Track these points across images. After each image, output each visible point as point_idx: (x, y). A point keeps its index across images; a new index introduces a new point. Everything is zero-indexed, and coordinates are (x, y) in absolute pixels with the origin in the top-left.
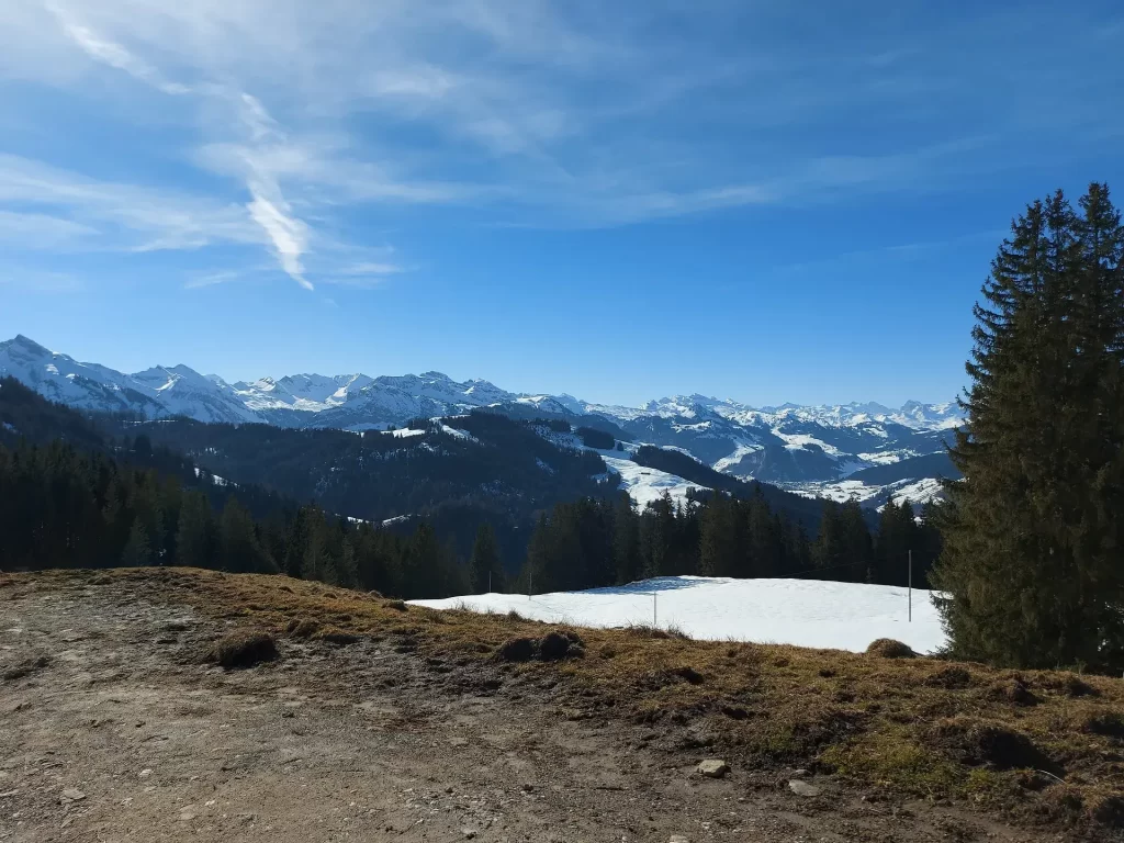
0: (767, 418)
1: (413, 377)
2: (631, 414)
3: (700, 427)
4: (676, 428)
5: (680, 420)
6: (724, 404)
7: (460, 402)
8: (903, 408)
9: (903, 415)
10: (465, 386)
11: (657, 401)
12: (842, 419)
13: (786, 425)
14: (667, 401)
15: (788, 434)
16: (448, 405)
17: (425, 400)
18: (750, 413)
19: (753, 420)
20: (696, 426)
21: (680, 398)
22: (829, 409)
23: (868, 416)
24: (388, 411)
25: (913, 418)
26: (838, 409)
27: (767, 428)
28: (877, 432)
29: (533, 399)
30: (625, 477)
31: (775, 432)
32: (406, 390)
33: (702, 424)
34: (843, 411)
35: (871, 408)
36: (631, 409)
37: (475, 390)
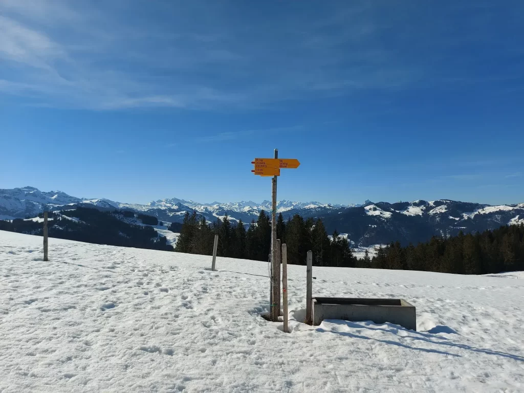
0: (210, 209)
1: (19, 190)
2: (144, 208)
3: (181, 214)
4: (169, 214)
5: (171, 210)
6: (188, 202)
7: (49, 203)
8: (262, 204)
9: (264, 207)
10: (52, 194)
11: (155, 201)
12: (240, 209)
13: (219, 212)
14: (161, 201)
15: (220, 215)
16: (42, 205)
17: (27, 202)
18: (202, 207)
19: (204, 210)
20: (179, 213)
21: (167, 200)
22: (233, 204)
23: (250, 207)
24: (5, 208)
25: (267, 207)
26: (238, 204)
27: (211, 213)
28: (256, 214)
29: (92, 201)
30: (168, 238)
31: (214, 214)
32: (16, 197)
33: (182, 212)
34: (240, 205)
35: (250, 204)
36: (144, 206)
37: (58, 196)
